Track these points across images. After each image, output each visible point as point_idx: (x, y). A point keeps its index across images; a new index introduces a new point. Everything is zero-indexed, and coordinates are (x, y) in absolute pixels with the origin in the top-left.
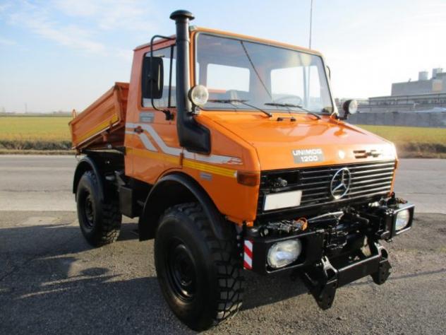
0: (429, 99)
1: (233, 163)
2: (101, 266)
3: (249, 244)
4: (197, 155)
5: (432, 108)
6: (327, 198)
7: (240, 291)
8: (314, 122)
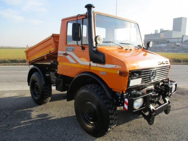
0: (160, 41)
1: (117, 67)
2: (45, 113)
3: (126, 100)
4: (98, 64)
5: (160, 45)
6: (149, 81)
7: (116, 120)
8: (137, 51)
